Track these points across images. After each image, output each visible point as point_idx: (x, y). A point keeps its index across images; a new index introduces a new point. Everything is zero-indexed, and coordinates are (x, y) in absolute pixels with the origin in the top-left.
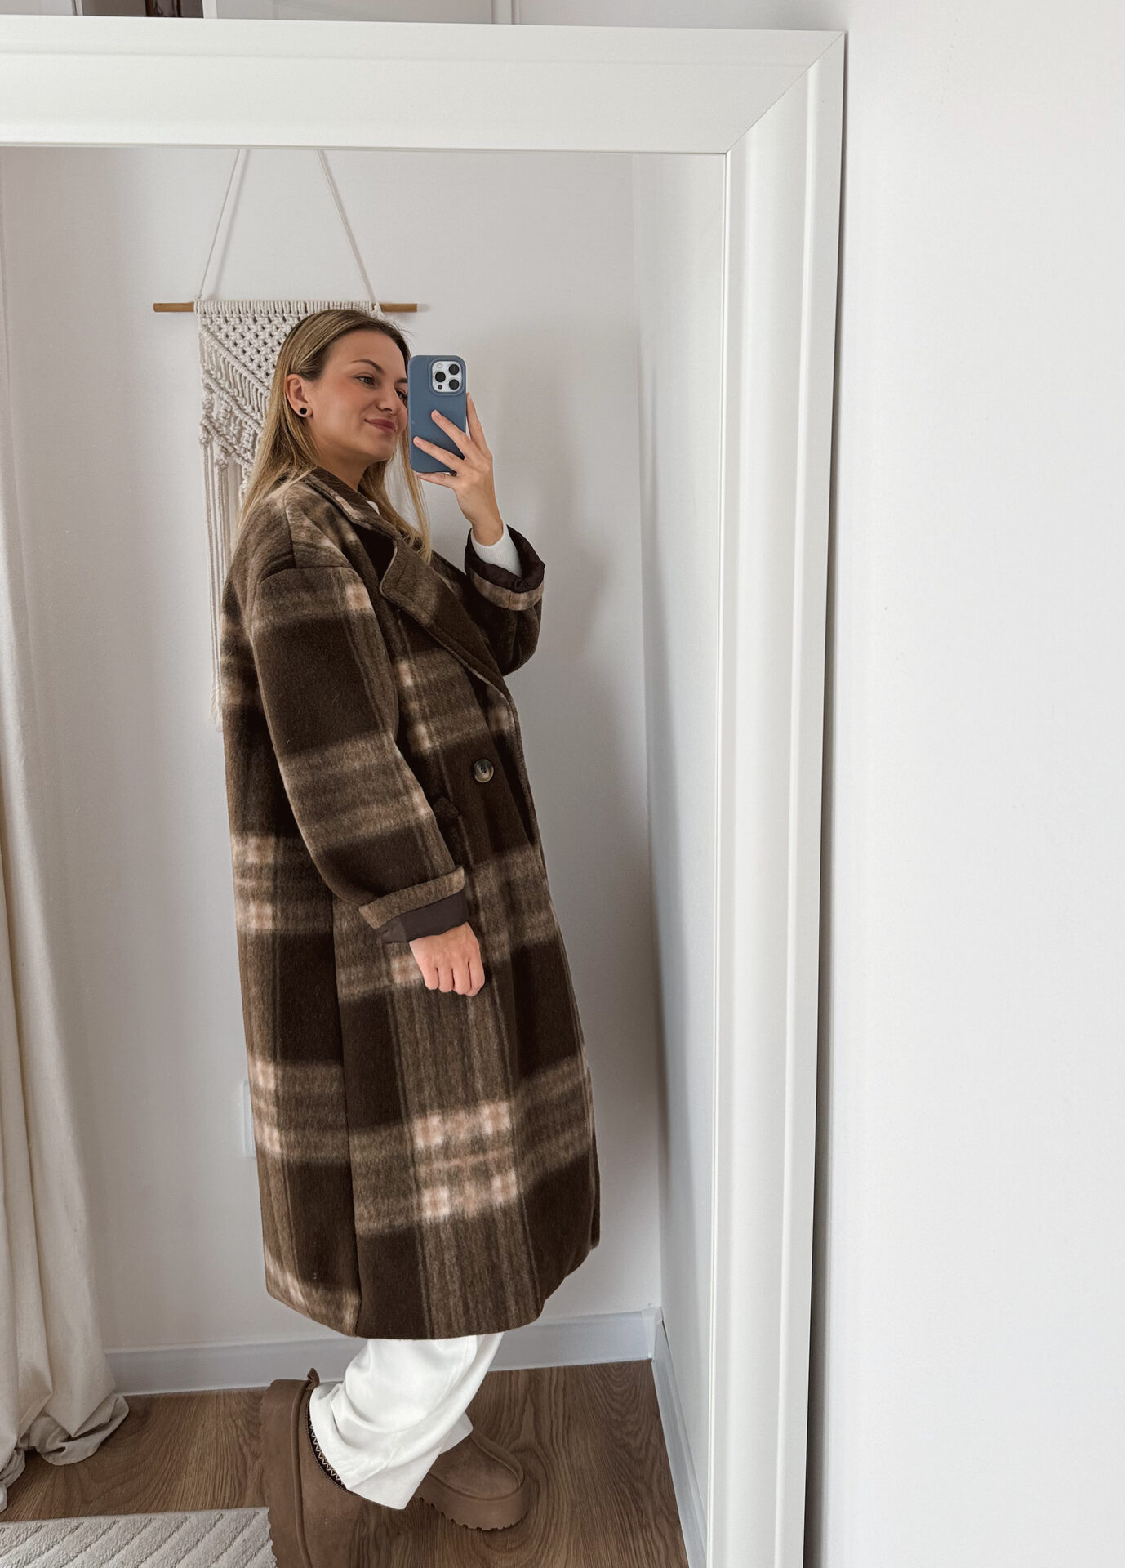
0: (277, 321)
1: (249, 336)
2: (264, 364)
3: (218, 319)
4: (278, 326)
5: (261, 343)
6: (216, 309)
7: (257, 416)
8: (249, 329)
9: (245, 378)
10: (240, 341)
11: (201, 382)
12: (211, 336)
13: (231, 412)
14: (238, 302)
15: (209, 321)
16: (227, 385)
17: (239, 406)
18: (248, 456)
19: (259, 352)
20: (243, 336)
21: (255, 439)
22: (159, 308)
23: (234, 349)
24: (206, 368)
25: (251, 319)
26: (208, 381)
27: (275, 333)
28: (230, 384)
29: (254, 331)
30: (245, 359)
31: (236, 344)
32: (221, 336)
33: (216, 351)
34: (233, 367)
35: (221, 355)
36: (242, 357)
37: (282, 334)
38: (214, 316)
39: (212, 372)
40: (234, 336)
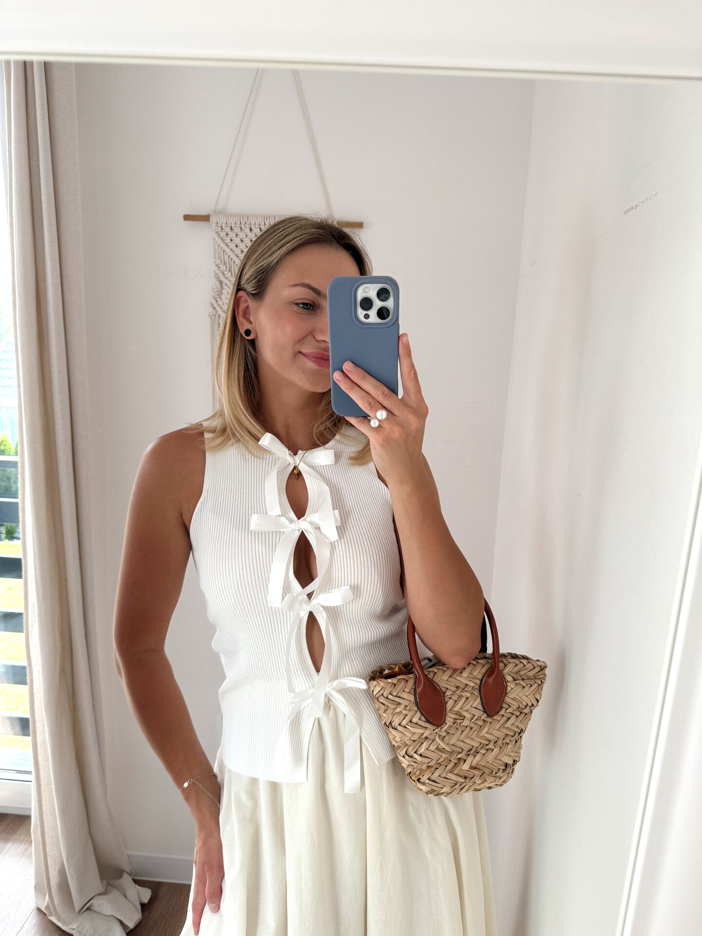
1: (247, 241)
3: (226, 228)
6: (225, 221)
11: (213, 273)
12: (221, 240)
14: (240, 216)
15: (220, 229)
16: (230, 274)
20: (242, 241)
22: (187, 218)
23: (236, 249)
24: (217, 263)
25: (248, 230)
26: (218, 271)
29: (250, 237)
31: (237, 246)
32: (228, 240)
33: (224, 251)
34: (234, 262)
35: (227, 253)
38: (224, 226)
39: (220, 266)
40: (237, 240)
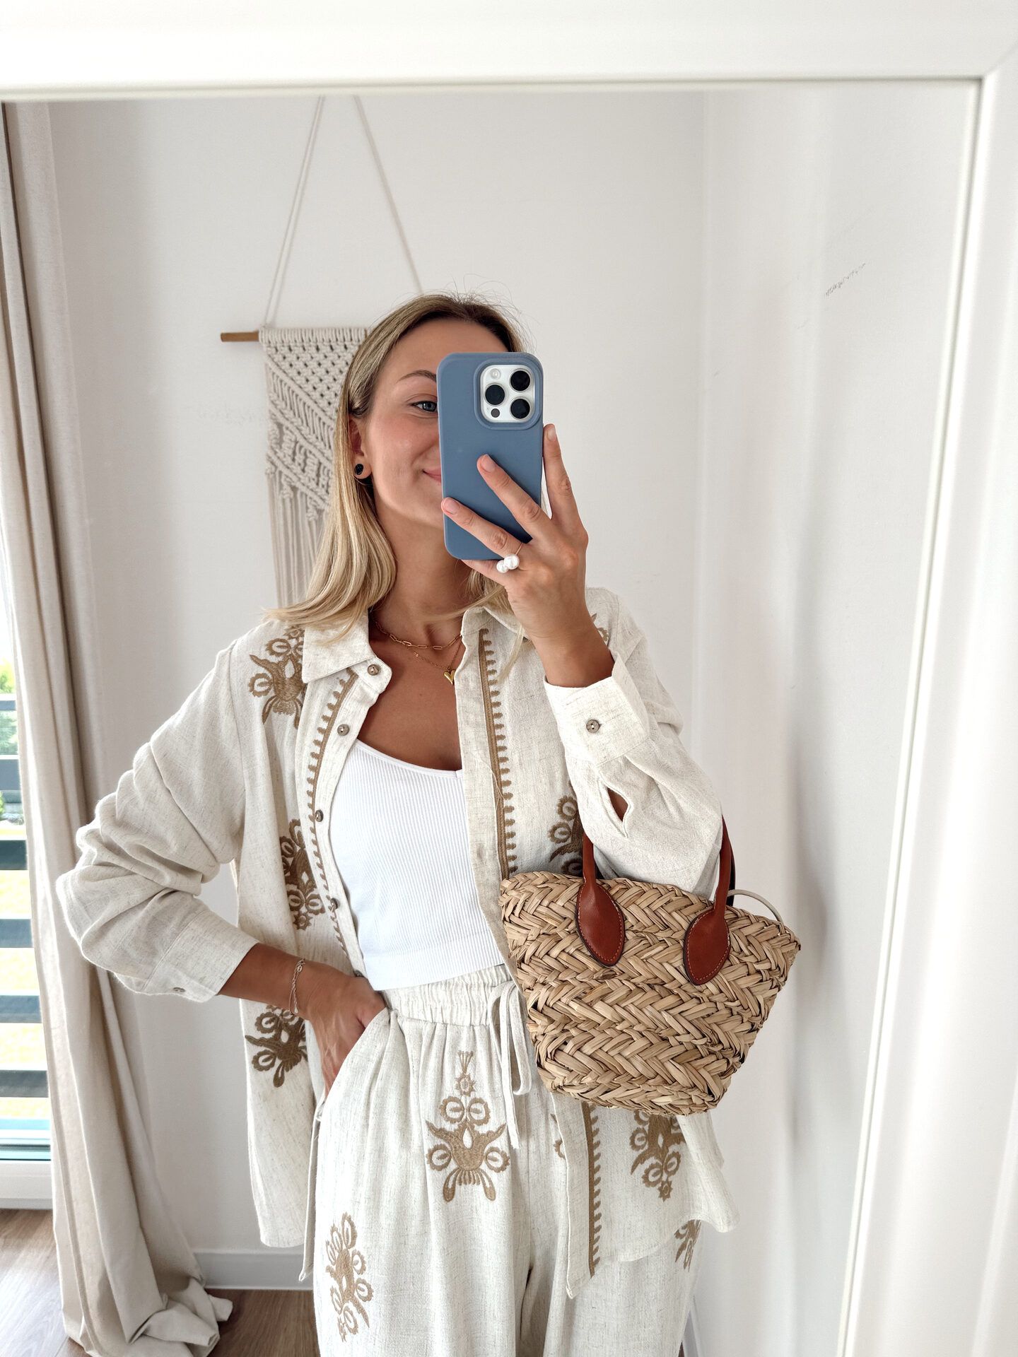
0: (339, 349)
1: (313, 364)
2: (326, 392)
3: (282, 348)
4: (340, 354)
5: (324, 371)
6: (280, 339)
7: (320, 445)
8: (312, 358)
9: (309, 407)
10: (305, 370)
11: (267, 412)
12: (276, 366)
13: (296, 442)
14: (301, 330)
15: (274, 350)
16: (292, 413)
17: (303, 435)
18: (313, 485)
19: (321, 380)
20: (306, 365)
21: (319, 469)
22: (226, 337)
23: (298, 378)
24: (272, 399)
25: (314, 349)
26: (274, 411)
27: (337, 362)
28: (295, 414)
29: (317, 359)
30: (309, 388)
31: (299, 373)
32: (285, 365)
33: (281, 381)
34: (297, 396)
35: (285, 384)
36: (306, 386)
37: (344, 363)
38: (279, 346)
39: (277, 402)
40: (299, 365)
